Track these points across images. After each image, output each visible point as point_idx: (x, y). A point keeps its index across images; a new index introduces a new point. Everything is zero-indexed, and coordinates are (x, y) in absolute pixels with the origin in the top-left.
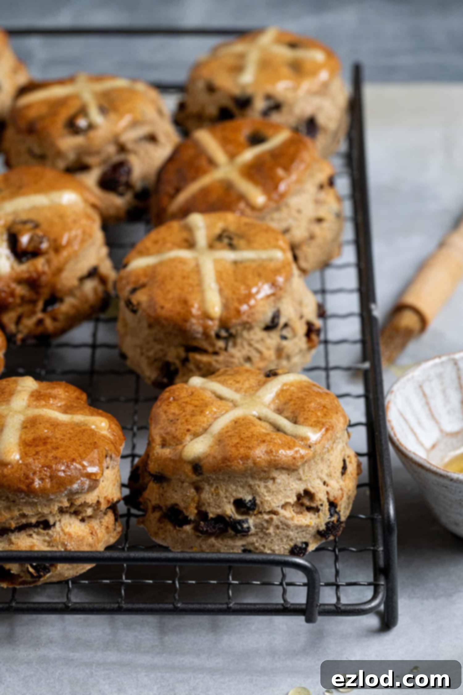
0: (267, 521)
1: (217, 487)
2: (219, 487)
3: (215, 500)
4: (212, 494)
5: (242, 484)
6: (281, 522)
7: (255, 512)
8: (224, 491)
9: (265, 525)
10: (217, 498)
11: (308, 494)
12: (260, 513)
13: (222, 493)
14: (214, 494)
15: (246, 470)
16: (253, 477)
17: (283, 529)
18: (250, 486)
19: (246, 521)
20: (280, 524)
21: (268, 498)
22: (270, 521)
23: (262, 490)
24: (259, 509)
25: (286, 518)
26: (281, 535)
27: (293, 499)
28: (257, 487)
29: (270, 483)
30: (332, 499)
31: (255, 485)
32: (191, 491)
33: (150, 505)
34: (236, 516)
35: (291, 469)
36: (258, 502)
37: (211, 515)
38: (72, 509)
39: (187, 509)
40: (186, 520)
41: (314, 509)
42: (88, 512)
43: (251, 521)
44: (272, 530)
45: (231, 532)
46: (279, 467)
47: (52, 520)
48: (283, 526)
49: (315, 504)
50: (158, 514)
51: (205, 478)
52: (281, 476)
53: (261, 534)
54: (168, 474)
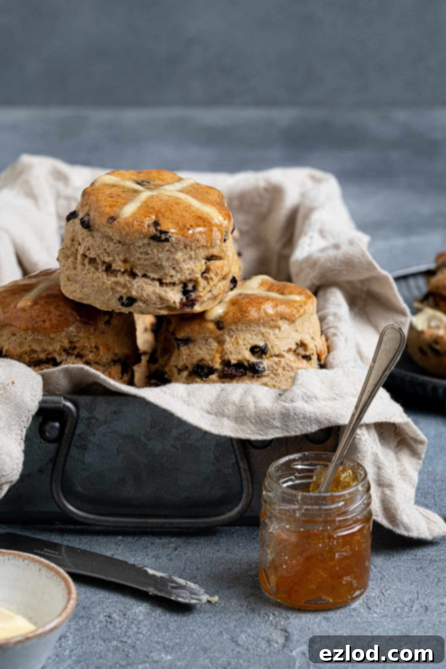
0: (276, 364)
1: (236, 338)
2: (238, 337)
3: (235, 348)
4: (233, 344)
5: (255, 332)
6: (287, 364)
7: (268, 355)
8: (242, 339)
9: (275, 366)
10: (237, 346)
11: (302, 345)
12: (271, 356)
13: (241, 342)
14: (235, 344)
15: (259, 320)
16: (264, 325)
17: (288, 371)
18: (262, 334)
19: (261, 363)
20: (286, 366)
21: (276, 343)
22: (278, 363)
23: (272, 337)
24: (270, 353)
25: (290, 361)
26: (287, 376)
27: (294, 347)
28: (267, 334)
29: (277, 331)
30: (319, 351)
31: (266, 332)
32: (215, 345)
33: (175, 371)
34: (253, 359)
35: (291, 320)
36: (269, 346)
37: (233, 362)
38: (76, 352)
39: (212, 360)
40: (212, 371)
41: (307, 358)
42: (91, 356)
43: (266, 363)
44: (280, 371)
45: (249, 374)
46: (283, 317)
47: (58, 359)
48: (288, 368)
49: (308, 353)
50: (185, 374)
51: (226, 331)
52: (284, 325)
53: (272, 376)
54: (194, 335)
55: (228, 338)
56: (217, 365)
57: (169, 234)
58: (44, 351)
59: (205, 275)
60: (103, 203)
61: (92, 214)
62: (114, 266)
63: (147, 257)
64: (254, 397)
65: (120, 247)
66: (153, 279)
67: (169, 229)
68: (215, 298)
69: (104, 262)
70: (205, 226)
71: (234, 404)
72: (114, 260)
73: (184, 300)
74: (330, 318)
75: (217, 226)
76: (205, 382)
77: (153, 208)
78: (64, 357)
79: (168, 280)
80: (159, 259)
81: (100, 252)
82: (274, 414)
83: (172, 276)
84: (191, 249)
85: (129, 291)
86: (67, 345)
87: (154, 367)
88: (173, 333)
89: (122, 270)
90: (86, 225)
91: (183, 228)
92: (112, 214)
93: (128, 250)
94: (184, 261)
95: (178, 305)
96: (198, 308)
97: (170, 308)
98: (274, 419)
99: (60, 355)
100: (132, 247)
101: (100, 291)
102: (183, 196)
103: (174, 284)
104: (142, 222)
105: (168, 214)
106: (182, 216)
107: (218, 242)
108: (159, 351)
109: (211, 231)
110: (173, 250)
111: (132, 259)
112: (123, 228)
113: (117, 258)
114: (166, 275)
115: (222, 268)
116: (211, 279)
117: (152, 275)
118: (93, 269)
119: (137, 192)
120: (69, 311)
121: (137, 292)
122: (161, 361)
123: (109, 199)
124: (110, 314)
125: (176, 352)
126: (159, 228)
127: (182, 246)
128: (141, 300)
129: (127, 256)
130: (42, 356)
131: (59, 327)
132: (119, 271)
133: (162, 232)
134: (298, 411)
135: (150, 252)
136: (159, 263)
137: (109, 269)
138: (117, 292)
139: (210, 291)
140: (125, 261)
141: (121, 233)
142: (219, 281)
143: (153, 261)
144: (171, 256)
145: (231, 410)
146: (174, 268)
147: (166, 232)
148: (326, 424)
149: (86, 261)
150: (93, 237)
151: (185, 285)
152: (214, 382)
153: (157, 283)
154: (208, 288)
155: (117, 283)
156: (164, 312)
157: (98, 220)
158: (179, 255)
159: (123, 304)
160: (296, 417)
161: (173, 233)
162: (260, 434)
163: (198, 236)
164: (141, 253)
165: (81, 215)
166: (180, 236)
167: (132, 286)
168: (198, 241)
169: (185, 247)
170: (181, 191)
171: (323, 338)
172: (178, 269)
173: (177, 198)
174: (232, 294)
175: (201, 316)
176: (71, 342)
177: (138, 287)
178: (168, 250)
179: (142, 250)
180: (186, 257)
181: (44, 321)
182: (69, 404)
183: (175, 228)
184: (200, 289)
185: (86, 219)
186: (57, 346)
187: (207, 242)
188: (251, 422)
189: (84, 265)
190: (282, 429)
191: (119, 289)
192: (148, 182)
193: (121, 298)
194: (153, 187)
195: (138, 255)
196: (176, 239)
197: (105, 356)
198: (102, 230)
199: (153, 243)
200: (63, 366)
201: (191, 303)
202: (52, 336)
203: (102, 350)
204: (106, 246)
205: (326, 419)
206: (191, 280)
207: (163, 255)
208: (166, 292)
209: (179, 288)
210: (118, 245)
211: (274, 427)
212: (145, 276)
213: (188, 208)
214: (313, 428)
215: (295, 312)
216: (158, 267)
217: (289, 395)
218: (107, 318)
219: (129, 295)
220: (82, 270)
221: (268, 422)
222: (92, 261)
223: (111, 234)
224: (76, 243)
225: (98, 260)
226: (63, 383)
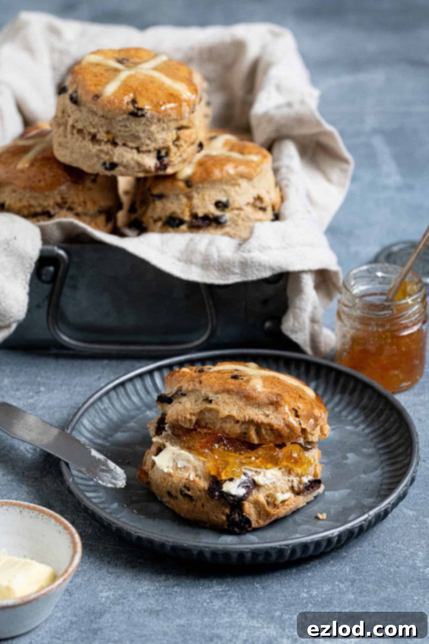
1: (203, 194)
2: (205, 194)
3: (202, 203)
4: (200, 200)
5: (219, 190)
6: (246, 216)
7: (230, 209)
8: (208, 196)
9: (236, 218)
10: (203, 201)
11: (259, 198)
12: (232, 209)
13: (207, 198)
15: (222, 179)
16: (226, 183)
17: (247, 222)
18: (225, 191)
19: (223, 216)
21: (237, 199)
22: (238, 216)
23: (233, 193)
24: (232, 207)
26: (245, 227)
27: (251, 200)
28: (229, 191)
29: (237, 188)
30: (273, 203)
31: (228, 189)
32: (184, 200)
33: (151, 221)
34: (217, 213)
35: (249, 178)
36: (231, 201)
37: (200, 214)
38: (67, 206)
39: (183, 213)
40: (182, 222)
41: (263, 209)
42: (80, 209)
43: (227, 215)
44: (240, 222)
45: (214, 224)
46: (242, 176)
47: (52, 212)
48: (247, 219)
49: (264, 205)
50: (160, 224)
51: (194, 189)
52: (244, 183)
53: (233, 226)
54: (167, 192)
55: (195, 195)
56: (187, 217)
57: (145, 111)
58: (40, 205)
59: (177, 143)
60: (89, 82)
61: (80, 91)
62: (99, 137)
63: (127, 129)
64: (218, 248)
65: (103, 121)
66: (132, 148)
67: (144, 106)
68: (184, 161)
69: (90, 133)
70: (175, 102)
71: (201, 253)
72: (98, 132)
73: (158, 164)
74: (283, 171)
75: (185, 101)
76: (177, 232)
77: (131, 87)
78: (57, 209)
79: (144, 148)
80: (137, 131)
81: (86, 124)
82: (234, 263)
83: (147, 145)
84: (164, 122)
85: (111, 157)
86: (59, 200)
87: (134, 216)
88: (149, 190)
89: (106, 139)
90: (74, 100)
91: (157, 106)
92: (96, 92)
93: (110, 123)
94: (158, 132)
95: (153, 169)
96: (170, 171)
97: (146, 171)
98: (234, 267)
99: (53, 208)
100: (113, 121)
101: (88, 156)
102: (157, 75)
103: (149, 151)
104: (122, 100)
105: (144, 92)
106: (156, 94)
107: (187, 115)
108: (138, 203)
109: (181, 106)
110: (148, 123)
111: (114, 131)
112: (106, 106)
113: (101, 130)
114: (142, 144)
115: (190, 136)
116: (181, 146)
117: (131, 144)
118: (80, 138)
119: (117, 71)
120: (60, 172)
121: (118, 158)
122: (140, 211)
123: (94, 78)
124: (97, 175)
125: (152, 206)
126: (136, 105)
127: (155, 120)
128: (122, 165)
129: (110, 128)
130: (39, 210)
131: (51, 187)
132: (102, 141)
133: (139, 109)
134: (254, 260)
135: (128, 125)
136: (136, 134)
137: (94, 138)
138: (101, 158)
139: (181, 156)
140: (108, 132)
141: (104, 109)
142: (189, 146)
143: (131, 133)
144: (147, 129)
145: (198, 258)
146: (149, 139)
147: (142, 109)
148: (278, 271)
149: (75, 131)
150: (80, 111)
151: (159, 152)
152: (184, 232)
153: (135, 151)
154: (178, 154)
155: (101, 151)
156: (141, 175)
157: (85, 97)
158: (154, 128)
159: (106, 169)
160: (253, 265)
161: (148, 110)
162: (222, 279)
163: (170, 112)
164: (121, 126)
165: (70, 91)
166: (154, 113)
167: (114, 154)
168: (170, 115)
169: (159, 120)
170: (155, 69)
171: (278, 190)
172: (153, 139)
173: (151, 77)
174: (199, 156)
175: (173, 177)
176: (63, 198)
177: (119, 154)
178: (144, 124)
179: (122, 124)
180: (160, 129)
181: (40, 181)
182: (62, 252)
183: (150, 105)
184: (172, 154)
185: (74, 95)
186: (51, 202)
187: (178, 116)
188: (215, 269)
189: (72, 134)
190: (241, 275)
191: (103, 156)
192: (127, 60)
193: (104, 164)
194: (131, 65)
195: (119, 128)
196: (151, 114)
197: (91, 209)
198: (88, 105)
199: (132, 118)
200: (56, 220)
201: (164, 167)
202: (47, 193)
203: (89, 205)
204: (91, 119)
205: (278, 266)
206: (164, 148)
207: (140, 128)
208: (142, 158)
209: (154, 154)
210: (102, 119)
211: (234, 273)
212: (125, 145)
213: (161, 86)
214: (267, 274)
215: (252, 171)
216: (136, 137)
217: (247, 246)
218: (93, 177)
219: (111, 161)
220: (72, 138)
221: (229, 269)
222: (80, 131)
223: (95, 109)
224: (66, 115)
225: (85, 131)
226: (56, 234)
